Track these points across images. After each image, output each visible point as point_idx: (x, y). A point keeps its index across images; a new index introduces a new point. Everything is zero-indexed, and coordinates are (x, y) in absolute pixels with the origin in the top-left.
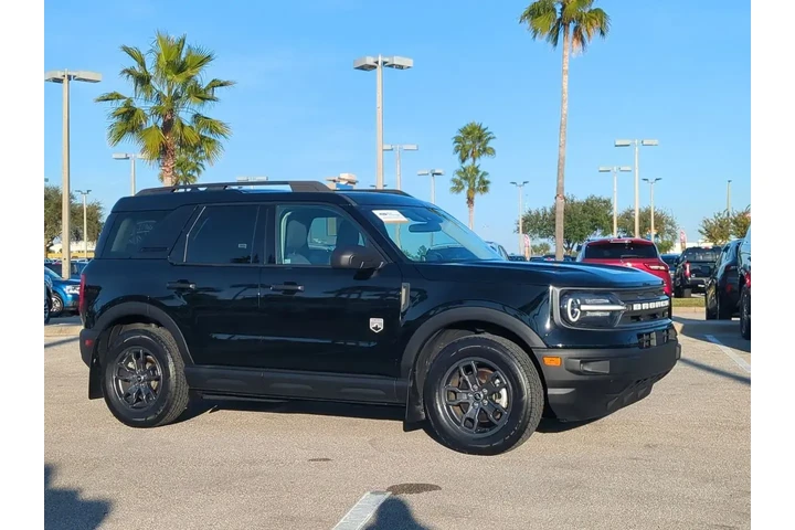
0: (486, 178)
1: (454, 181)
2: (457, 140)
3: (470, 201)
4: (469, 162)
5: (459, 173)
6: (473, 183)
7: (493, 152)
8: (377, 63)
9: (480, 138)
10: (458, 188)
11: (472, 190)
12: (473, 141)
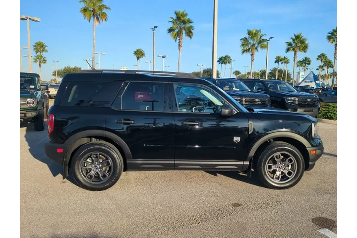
0: (45, 59)
1: (34, 59)
2: (34, 46)
3: (40, 66)
4: (39, 53)
5: (36, 57)
6: (41, 60)
7: (47, 51)
8: (27, 18)
9: (42, 46)
10: (36, 61)
11: (40, 62)
12: (40, 47)
